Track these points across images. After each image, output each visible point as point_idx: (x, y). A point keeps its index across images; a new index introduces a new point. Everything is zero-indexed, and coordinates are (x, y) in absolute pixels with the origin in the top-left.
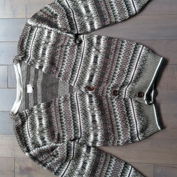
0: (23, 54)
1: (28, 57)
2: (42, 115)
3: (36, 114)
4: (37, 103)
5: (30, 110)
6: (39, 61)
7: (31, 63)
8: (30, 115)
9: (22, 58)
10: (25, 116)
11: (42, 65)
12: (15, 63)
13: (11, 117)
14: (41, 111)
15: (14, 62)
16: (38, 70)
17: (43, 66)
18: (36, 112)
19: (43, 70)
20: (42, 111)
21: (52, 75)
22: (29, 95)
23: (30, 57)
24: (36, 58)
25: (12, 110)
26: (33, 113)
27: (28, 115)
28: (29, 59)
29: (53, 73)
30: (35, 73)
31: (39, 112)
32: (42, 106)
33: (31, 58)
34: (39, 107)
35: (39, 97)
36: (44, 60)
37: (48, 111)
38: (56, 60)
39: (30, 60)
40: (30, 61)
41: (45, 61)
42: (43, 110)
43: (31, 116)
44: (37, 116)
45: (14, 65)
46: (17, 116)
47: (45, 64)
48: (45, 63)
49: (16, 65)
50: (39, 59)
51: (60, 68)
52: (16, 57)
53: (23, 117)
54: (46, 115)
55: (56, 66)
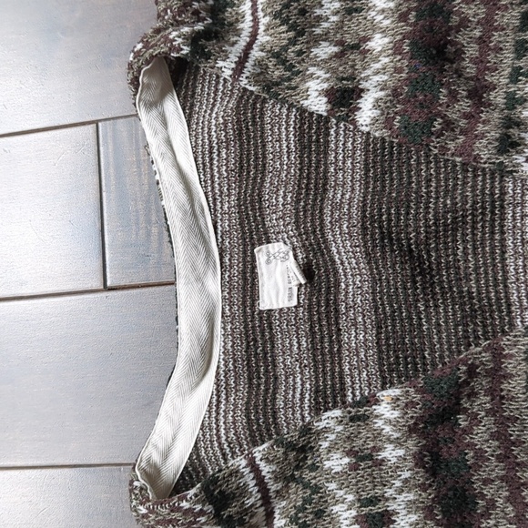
0: (196, 13)
1: (238, 33)
2: (390, 492)
3: (342, 478)
4: (343, 389)
5: (290, 446)
6: (325, 50)
7: (260, 76)
8: (287, 486)
9: (194, 40)
10: (253, 498)
11: (352, 78)
12: (148, 96)
13: (143, 510)
14: (383, 455)
15: (135, 82)
16: (323, 121)
17: (364, 85)
18: (337, 462)
19: (366, 113)
20: (390, 454)
21: (444, 149)
22: (276, 329)
23: (254, 36)
24: (301, 33)
25: (151, 453)
26: (314, 468)
27: (273, 487)
28: (249, 46)
29: (449, 125)
30: (303, 147)
31: (364, 459)
32: (386, 411)
33: (263, 38)
34: (364, 418)
35: (357, 338)
36: (366, 39)
37: (436, 457)
38: (464, 23)
39: (256, 53)
40: (259, 63)
41: (371, 45)
42: (398, 443)
43: (297, 495)
44: (350, 497)
45: (142, 113)
46: (185, 505)
47: (378, 66)
48: (376, 60)
49: (154, 113)
50: (326, 37)
51: (501, 79)
52: (147, 46)
53: (232, 510)
54: (423, 487)
55: (471, 70)
